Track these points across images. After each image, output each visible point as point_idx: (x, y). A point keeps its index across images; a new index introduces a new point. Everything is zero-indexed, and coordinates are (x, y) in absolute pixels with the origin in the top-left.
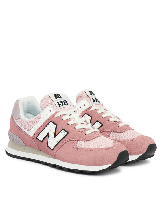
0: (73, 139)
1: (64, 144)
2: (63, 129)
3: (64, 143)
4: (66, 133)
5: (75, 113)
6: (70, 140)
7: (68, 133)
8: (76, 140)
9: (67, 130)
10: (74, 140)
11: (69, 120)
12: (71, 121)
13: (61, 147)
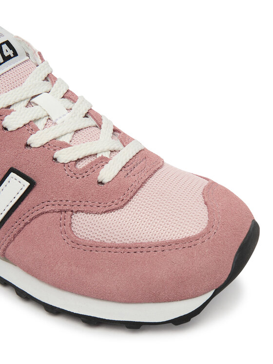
0: (57, 208)
1: (27, 224)
2: (12, 170)
3: (27, 220)
4: (27, 184)
5: (47, 85)
6: (46, 209)
7: (32, 184)
8: (68, 210)
9: (27, 172)
10: (61, 211)
11: (30, 127)
12: (37, 129)
13: (19, 231)
